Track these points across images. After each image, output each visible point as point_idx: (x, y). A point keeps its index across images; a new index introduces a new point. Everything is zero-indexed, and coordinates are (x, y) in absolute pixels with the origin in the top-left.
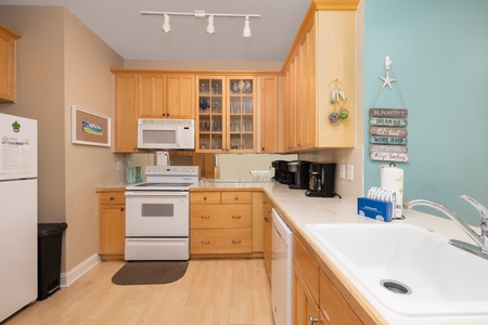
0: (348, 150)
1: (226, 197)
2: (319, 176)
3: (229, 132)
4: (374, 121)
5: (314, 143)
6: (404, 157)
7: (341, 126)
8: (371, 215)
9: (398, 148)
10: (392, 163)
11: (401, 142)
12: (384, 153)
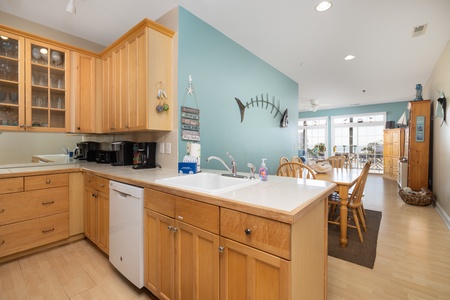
0: (167, 132)
1: (30, 183)
2: (145, 152)
3: (29, 107)
4: (184, 115)
5: (145, 126)
6: (198, 138)
7: (164, 115)
8: (186, 172)
9: (195, 132)
10: (195, 142)
11: (196, 129)
12: (188, 135)
